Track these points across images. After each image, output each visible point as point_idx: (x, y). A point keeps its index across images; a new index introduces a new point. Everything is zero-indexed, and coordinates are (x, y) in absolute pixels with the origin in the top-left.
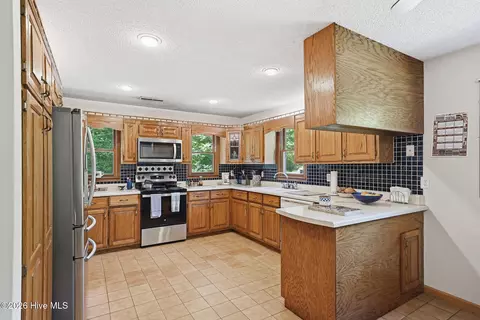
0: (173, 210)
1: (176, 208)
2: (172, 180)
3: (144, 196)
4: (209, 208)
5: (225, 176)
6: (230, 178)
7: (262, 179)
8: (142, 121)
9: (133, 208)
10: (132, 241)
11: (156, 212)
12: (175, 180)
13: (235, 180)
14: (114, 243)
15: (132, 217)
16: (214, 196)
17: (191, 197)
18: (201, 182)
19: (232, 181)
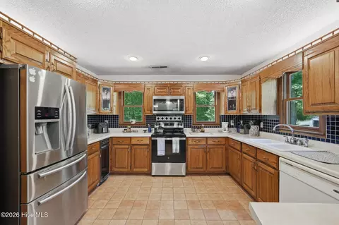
0: (174, 152)
1: (176, 150)
2: (180, 127)
3: (153, 139)
4: (206, 152)
5: (225, 125)
6: (229, 126)
7: (261, 130)
8: (157, 84)
9: (146, 147)
10: (146, 170)
11: (161, 151)
12: (182, 127)
13: (235, 129)
14: (134, 170)
15: (146, 153)
16: (210, 142)
17: (190, 142)
18: (203, 129)
19: (232, 129)
